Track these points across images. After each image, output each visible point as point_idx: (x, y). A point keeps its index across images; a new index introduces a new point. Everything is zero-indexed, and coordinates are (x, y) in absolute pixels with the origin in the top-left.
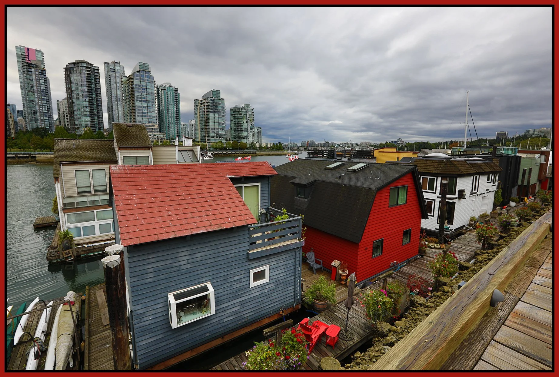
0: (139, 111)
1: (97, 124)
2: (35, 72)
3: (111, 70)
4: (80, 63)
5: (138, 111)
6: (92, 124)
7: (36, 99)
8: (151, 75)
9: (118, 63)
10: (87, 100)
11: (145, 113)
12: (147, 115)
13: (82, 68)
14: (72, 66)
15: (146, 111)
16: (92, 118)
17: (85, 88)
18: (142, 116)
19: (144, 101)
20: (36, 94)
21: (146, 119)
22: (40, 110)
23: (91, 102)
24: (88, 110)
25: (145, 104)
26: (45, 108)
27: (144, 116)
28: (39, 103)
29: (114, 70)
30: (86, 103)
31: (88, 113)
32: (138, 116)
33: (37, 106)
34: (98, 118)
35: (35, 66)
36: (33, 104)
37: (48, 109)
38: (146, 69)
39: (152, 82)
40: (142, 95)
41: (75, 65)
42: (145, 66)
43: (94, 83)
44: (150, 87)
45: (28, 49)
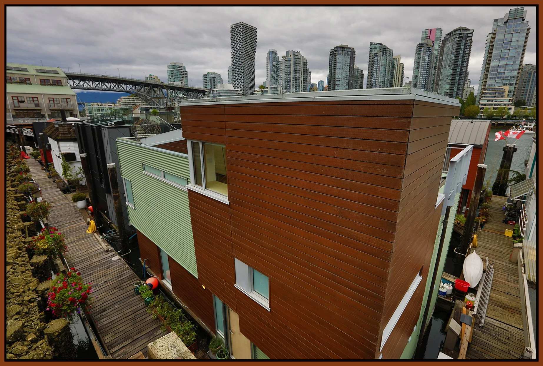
0: (493, 72)
1: (455, 91)
2: (424, 50)
4: (455, 31)
5: (491, 72)
6: (450, 92)
7: (419, 74)
10: (452, 68)
11: (501, 73)
12: (502, 76)
13: (454, 36)
14: (448, 37)
15: (502, 71)
16: (452, 86)
17: (453, 56)
18: (495, 78)
19: (503, 59)
20: (420, 70)
21: (500, 81)
22: (420, 82)
23: (455, 70)
24: (449, 78)
25: (503, 63)
26: (424, 81)
27: (498, 78)
28: (420, 77)
30: (450, 72)
31: (449, 81)
32: (491, 78)
33: (419, 80)
34: (458, 85)
35: (425, 45)
36: (416, 78)
37: (426, 81)
38: (518, 15)
39: (524, 30)
40: (502, 51)
41: (450, 35)
42: (519, 11)
43: (463, 49)
44: (517, 39)
45: (431, 30)
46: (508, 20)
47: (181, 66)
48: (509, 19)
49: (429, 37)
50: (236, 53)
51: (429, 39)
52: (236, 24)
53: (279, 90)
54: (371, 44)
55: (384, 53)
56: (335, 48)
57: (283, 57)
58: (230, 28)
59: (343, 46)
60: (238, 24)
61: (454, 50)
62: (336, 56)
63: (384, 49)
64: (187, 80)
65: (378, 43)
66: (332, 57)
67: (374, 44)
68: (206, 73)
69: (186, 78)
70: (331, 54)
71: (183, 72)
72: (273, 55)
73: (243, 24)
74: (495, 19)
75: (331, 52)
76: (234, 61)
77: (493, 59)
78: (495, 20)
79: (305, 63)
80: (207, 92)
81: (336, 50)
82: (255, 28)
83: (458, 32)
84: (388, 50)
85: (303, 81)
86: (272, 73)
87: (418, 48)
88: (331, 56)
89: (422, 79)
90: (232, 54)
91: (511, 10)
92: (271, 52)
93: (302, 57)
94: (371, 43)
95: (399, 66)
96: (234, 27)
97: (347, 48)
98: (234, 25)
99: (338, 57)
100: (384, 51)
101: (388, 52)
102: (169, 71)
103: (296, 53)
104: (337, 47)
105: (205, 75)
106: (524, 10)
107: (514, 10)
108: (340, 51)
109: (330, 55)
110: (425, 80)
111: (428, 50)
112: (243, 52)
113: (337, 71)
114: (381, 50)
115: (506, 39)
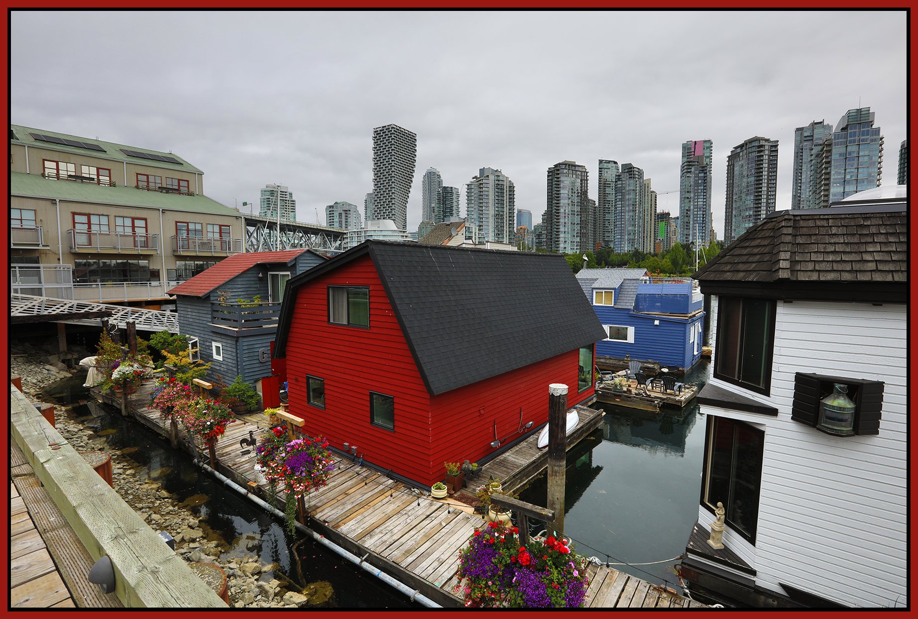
2: (695, 171)
3: (806, 139)
4: (749, 143)
7: (692, 207)
8: (874, 127)
9: (821, 123)
13: (751, 150)
14: (739, 150)
17: (752, 180)
19: (849, 182)
23: (757, 200)
29: (810, 138)
33: (692, 216)
35: (695, 163)
36: (686, 213)
37: (703, 218)
38: (862, 119)
39: (875, 140)
40: (847, 171)
41: (742, 149)
42: (862, 113)
43: (766, 169)
44: (867, 153)
45: (695, 142)
46: (847, 125)
47: (286, 192)
48: (849, 123)
49: (693, 153)
50: (382, 172)
51: (694, 155)
52: (383, 127)
53: (474, 231)
54: (601, 162)
55: (631, 174)
56: (556, 166)
57: (473, 178)
58: (373, 133)
59: (569, 163)
60: (387, 127)
61: (753, 170)
62: (558, 178)
63: (631, 168)
64: (295, 215)
65: (612, 161)
66: (552, 179)
67: (605, 162)
68: (332, 204)
69: (292, 212)
70: (550, 176)
71: (287, 202)
72: (432, 178)
73: (394, 126)
74: (798, 127)
75: (549, 172)
76: (379, 185)
77: (833, 182)
78: (797, 129)
79: (512, 188)
80: (345, 234)
81: (558, 168)
82: (413, 135)
83: (756, 144)
84: (637, 170)
85: (509, 217)
86: (433, 205)
87: (685, 167)
88: (550, 178)
89: (697, 214)
90: (375, 174)
91: (851, 112)
92: (430, 173)
93: (507, 178)
94: (600, 160)
95: (650, 195)
96: (379, 132)
97: (575, 166)
98: (380, 129)
99: (562, 179)
100: (631, 171)
101: (637, 173)
102: (264, 199)
103: (496, 171)
104: (560, 164)
105: (330, 207)
106: (870, 112)
107: (855, 111)
108: (565, 171)
109: (548, 176)
110: (702, 215)
111: (702, 171)
112: (395, 170)
113: (561, 201)
114: (626, 171)
115: (850, 154)
